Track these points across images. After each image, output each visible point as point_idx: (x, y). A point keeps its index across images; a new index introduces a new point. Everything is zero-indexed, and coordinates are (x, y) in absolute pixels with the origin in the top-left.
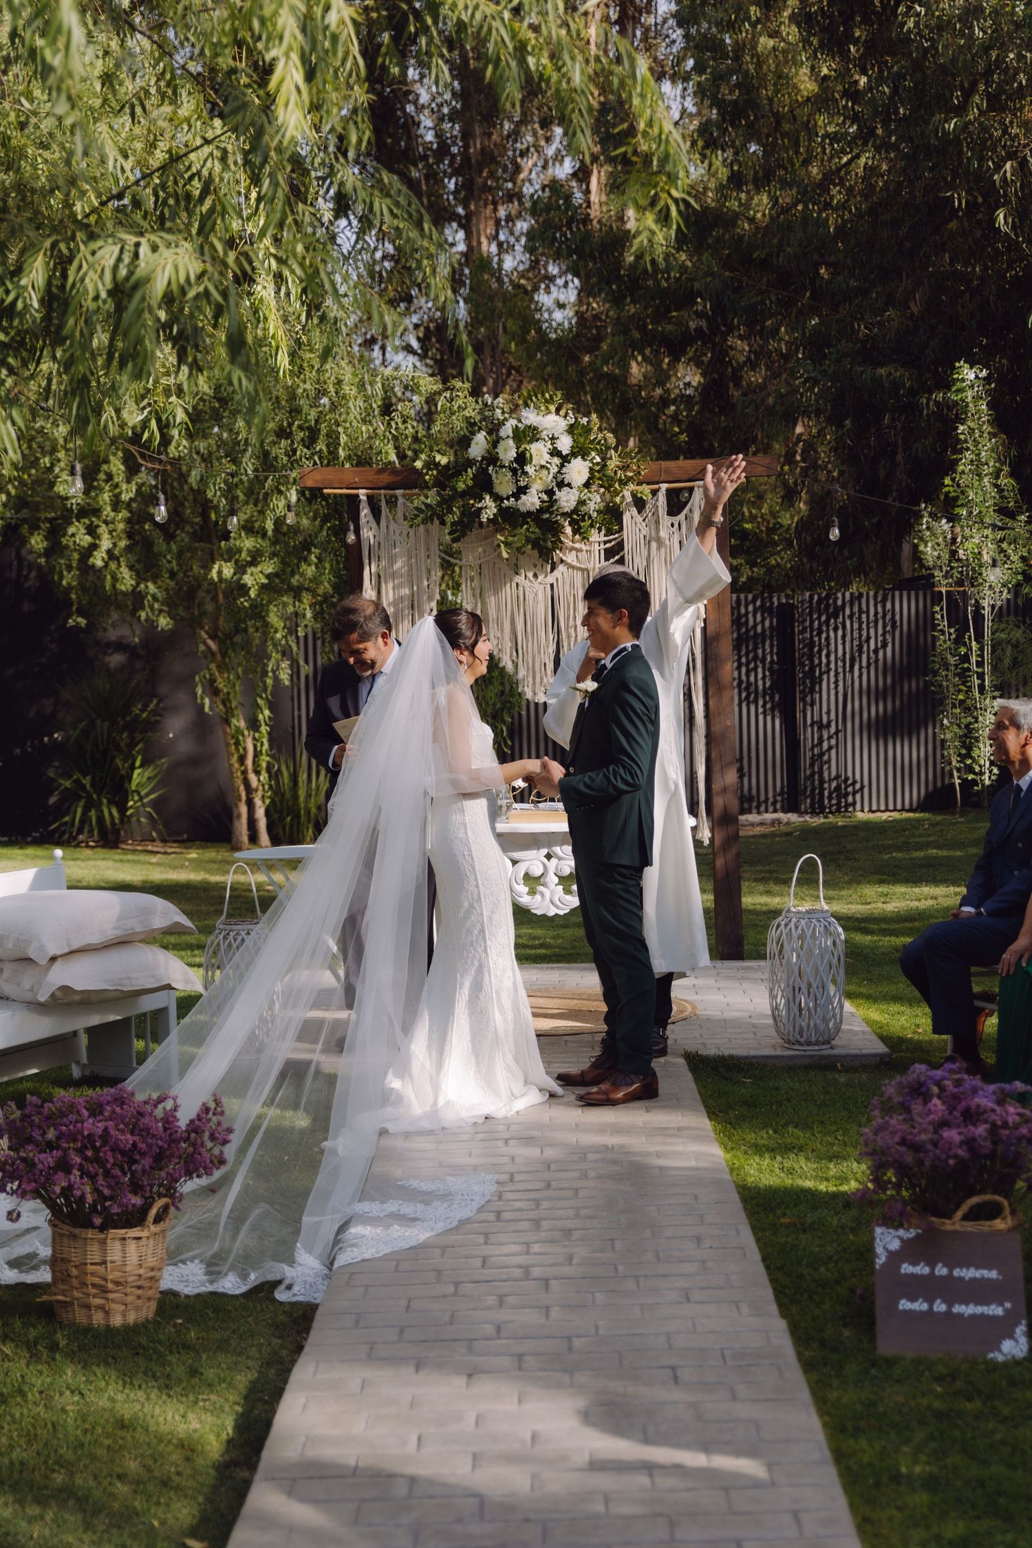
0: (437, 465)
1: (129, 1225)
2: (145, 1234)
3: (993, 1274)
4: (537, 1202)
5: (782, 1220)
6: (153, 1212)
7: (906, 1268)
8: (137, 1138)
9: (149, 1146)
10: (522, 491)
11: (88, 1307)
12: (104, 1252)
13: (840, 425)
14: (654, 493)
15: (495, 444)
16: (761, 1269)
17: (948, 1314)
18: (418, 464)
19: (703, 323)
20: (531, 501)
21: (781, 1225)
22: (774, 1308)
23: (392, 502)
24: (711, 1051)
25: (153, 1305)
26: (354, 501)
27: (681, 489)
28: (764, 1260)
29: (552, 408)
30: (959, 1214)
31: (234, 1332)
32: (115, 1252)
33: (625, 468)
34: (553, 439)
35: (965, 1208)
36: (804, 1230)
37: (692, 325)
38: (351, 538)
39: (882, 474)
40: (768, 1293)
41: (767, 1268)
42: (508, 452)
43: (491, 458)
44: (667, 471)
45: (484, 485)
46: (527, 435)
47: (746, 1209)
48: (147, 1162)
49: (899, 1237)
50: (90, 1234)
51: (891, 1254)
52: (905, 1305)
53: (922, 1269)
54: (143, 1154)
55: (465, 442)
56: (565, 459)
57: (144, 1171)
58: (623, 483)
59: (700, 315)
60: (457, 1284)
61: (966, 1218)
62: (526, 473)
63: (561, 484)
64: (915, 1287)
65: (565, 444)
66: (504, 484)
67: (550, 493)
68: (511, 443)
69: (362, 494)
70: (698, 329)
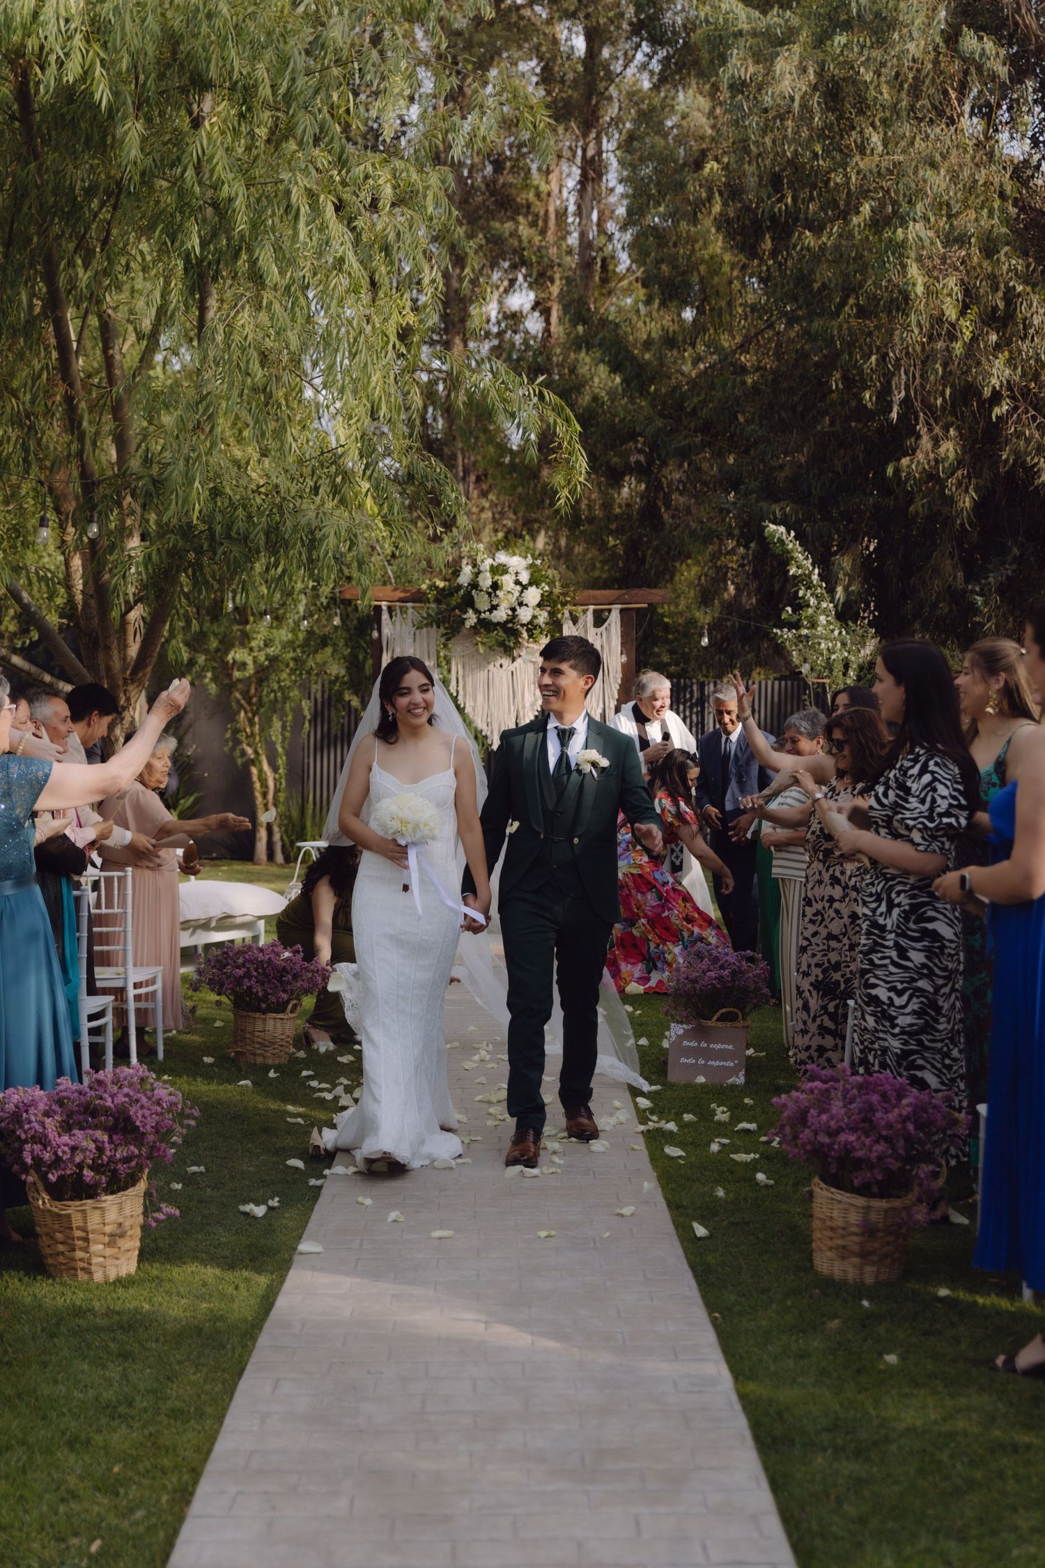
0: (437, 588)
1: (277, 1012)
2: (286, 1017)
3: (731, 1047)
6: (290, 1006)
7: (686, 1043)
10: (494, 608)
11: (255, 1054)
12: (265, 1024)
13: (747, 547)
14: (585, 612)
15: (477, 574)
17: (705, 1066)
18: (424, 587)
19: (642, 458)
20: (501, 615)
23: (403, 611)
25: (288, 1057)
26: (378, 609)
27: (602, 610)
29: (517, 552)
30: (715, 1018)
32: (270, 1024)
33: (565, 594)
34: (517, 573)
35: (718, 1015)
37: (633, 459)
38: (375, 634)
39: (777, 587)
42: (486, 581)
43: (474, 585)
44: (594, 597)
45: (469, 602)
46: (500, 570)
49: (683, 1028)
50: (258, 1015)
51: (678, 1037)
52: (683, 1060)
53: (694, 1044)
55: (457, 573)
56: (524, 587)
58: (564, 604)
59: (640, 451)
61: (718, 1020)
62: (496, 596)
63: (521, 604)
64: (689, 1052)
65: (525, 578)
66: (482, 602)
67: (513, 610)
68: (488, 575)
69: (384, 605)
70: (638, 462)
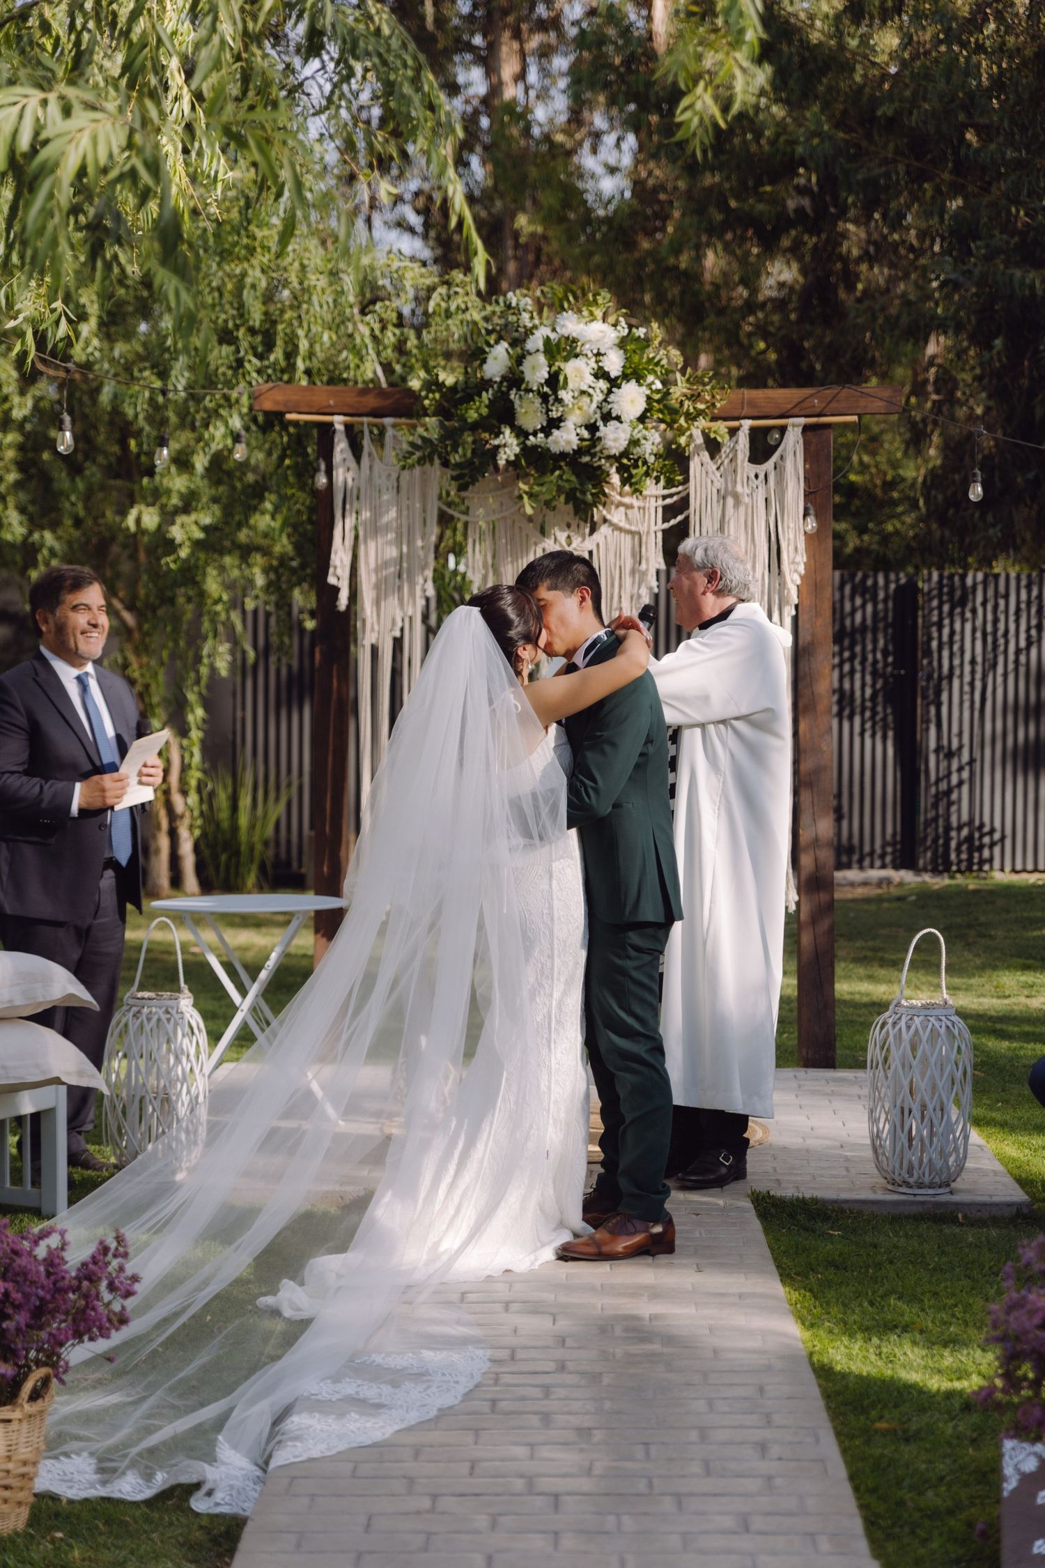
0: (440, 386)
2: (17, 1415)
4: (547, 1390)
5: (878, 1425)
6: (28, 1386)
8: (10, 1286)
9: (26, 1296)
10: (554, 424)
13: (988, 346)
14: (733, 432)
15: (520, 360)
16: (847, 1490)
18: (415, 384)
19: (806, 202)
20: (567, 438)
21: (876, 1431)
22: (863, 1545)
23: (378, 434)
24: (787, 1191)
25: (25, 1513)
26: (326, 431)
27: (768, 430)
28: (852, 1478)
29: (599, 313)
31: (132, 1552)
33: (695, 397)
34: (598, 355)
36: (907, 1440)
37: (791, 204)
38: (322, 480)
40: (856, 1524)
41: (856, 1489)
42: (536, 370)
43: (514, 379)
44: (752, 403)
45: (503, 414)
46: (563, 349)
47: (828, 1408)
48: (22, 1318)
49: (1035, 1454)
51: (1025, 1478)
52: (1041, 1547)
54: (18, 1307)
55: (479, 355)
56: (614, 383)
57: (18, 1330)
58: (691, 418)
59: (802, 191)
60: (435, 1497)
62: (559, 401)
63: (607, 417)
65: (614, 363)
66: (530, 414)
67: (592, 428)
68: (542, 359)
69: (338, 421)
70: (800, 211)
